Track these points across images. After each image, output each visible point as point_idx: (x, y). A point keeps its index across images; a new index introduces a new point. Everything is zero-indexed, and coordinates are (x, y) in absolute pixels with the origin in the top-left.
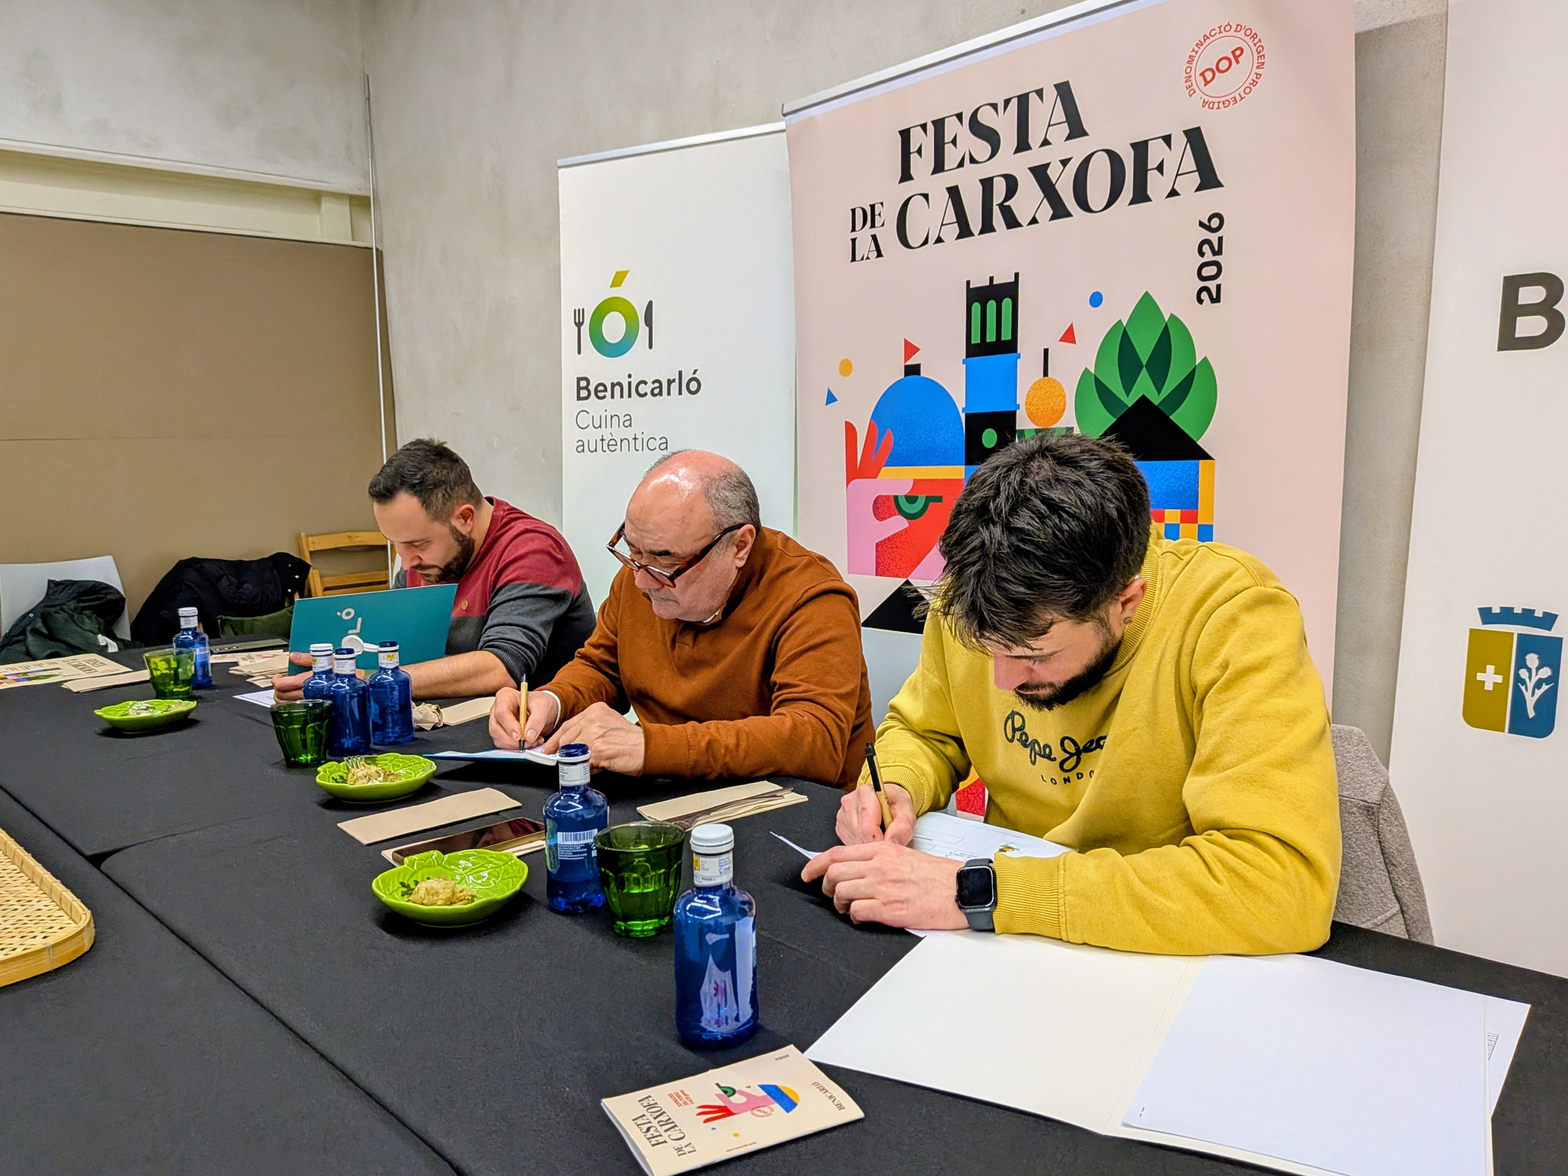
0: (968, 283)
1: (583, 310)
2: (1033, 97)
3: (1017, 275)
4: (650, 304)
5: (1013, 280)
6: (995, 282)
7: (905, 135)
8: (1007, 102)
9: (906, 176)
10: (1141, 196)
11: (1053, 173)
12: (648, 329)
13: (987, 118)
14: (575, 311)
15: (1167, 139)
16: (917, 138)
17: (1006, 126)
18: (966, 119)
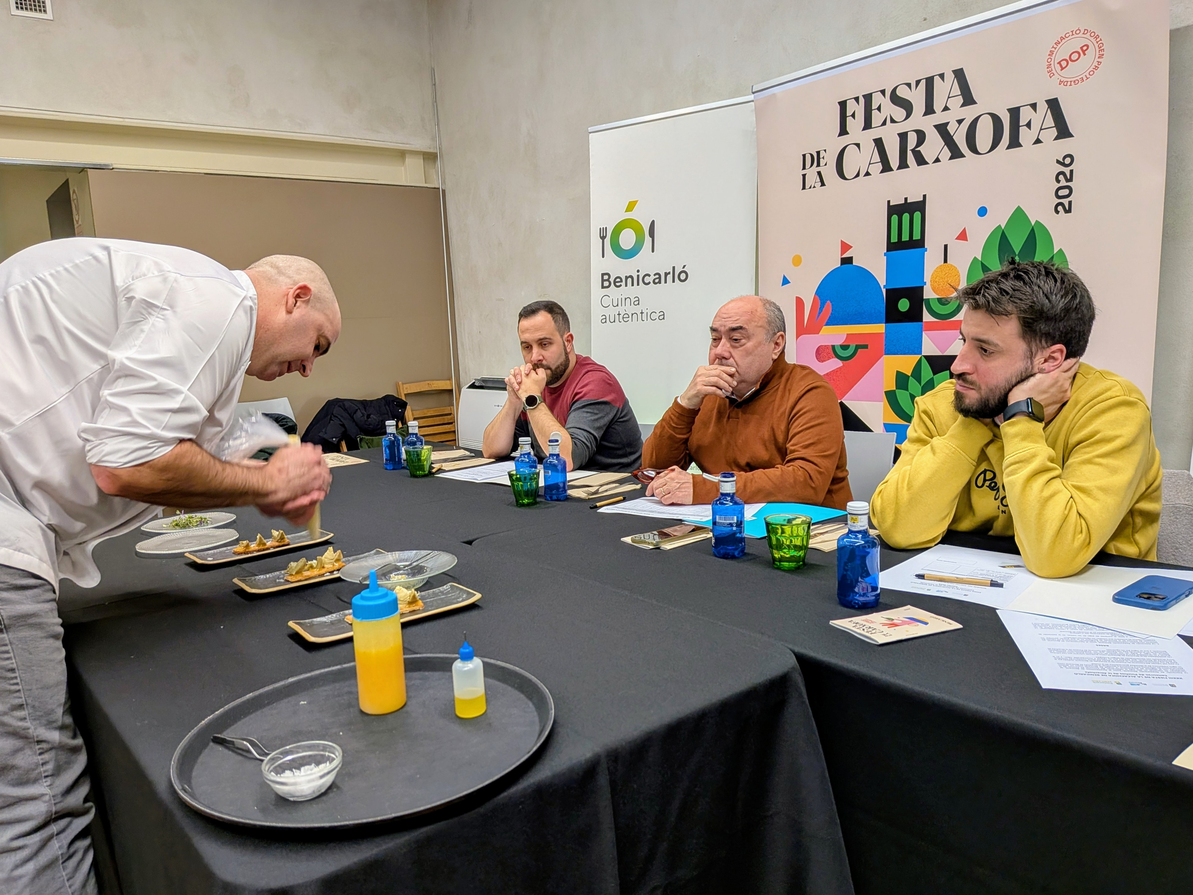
0: (889, 202)
1: (606, 228)
2: (937, 80)
3: (925, 196)
4: (653, 223)
5: (922, 199)
6: (909, 201)
7: (843, 105)
8: (918, 82)
9: (843, 131)
10: (1015, 143)
11: (951, 129)
12: (651, 239)
13: (903, 93)
14: (600, 229)
15: (1034, 106)
16: (852, 106)
17: (917, 98)
18: (888, 94)
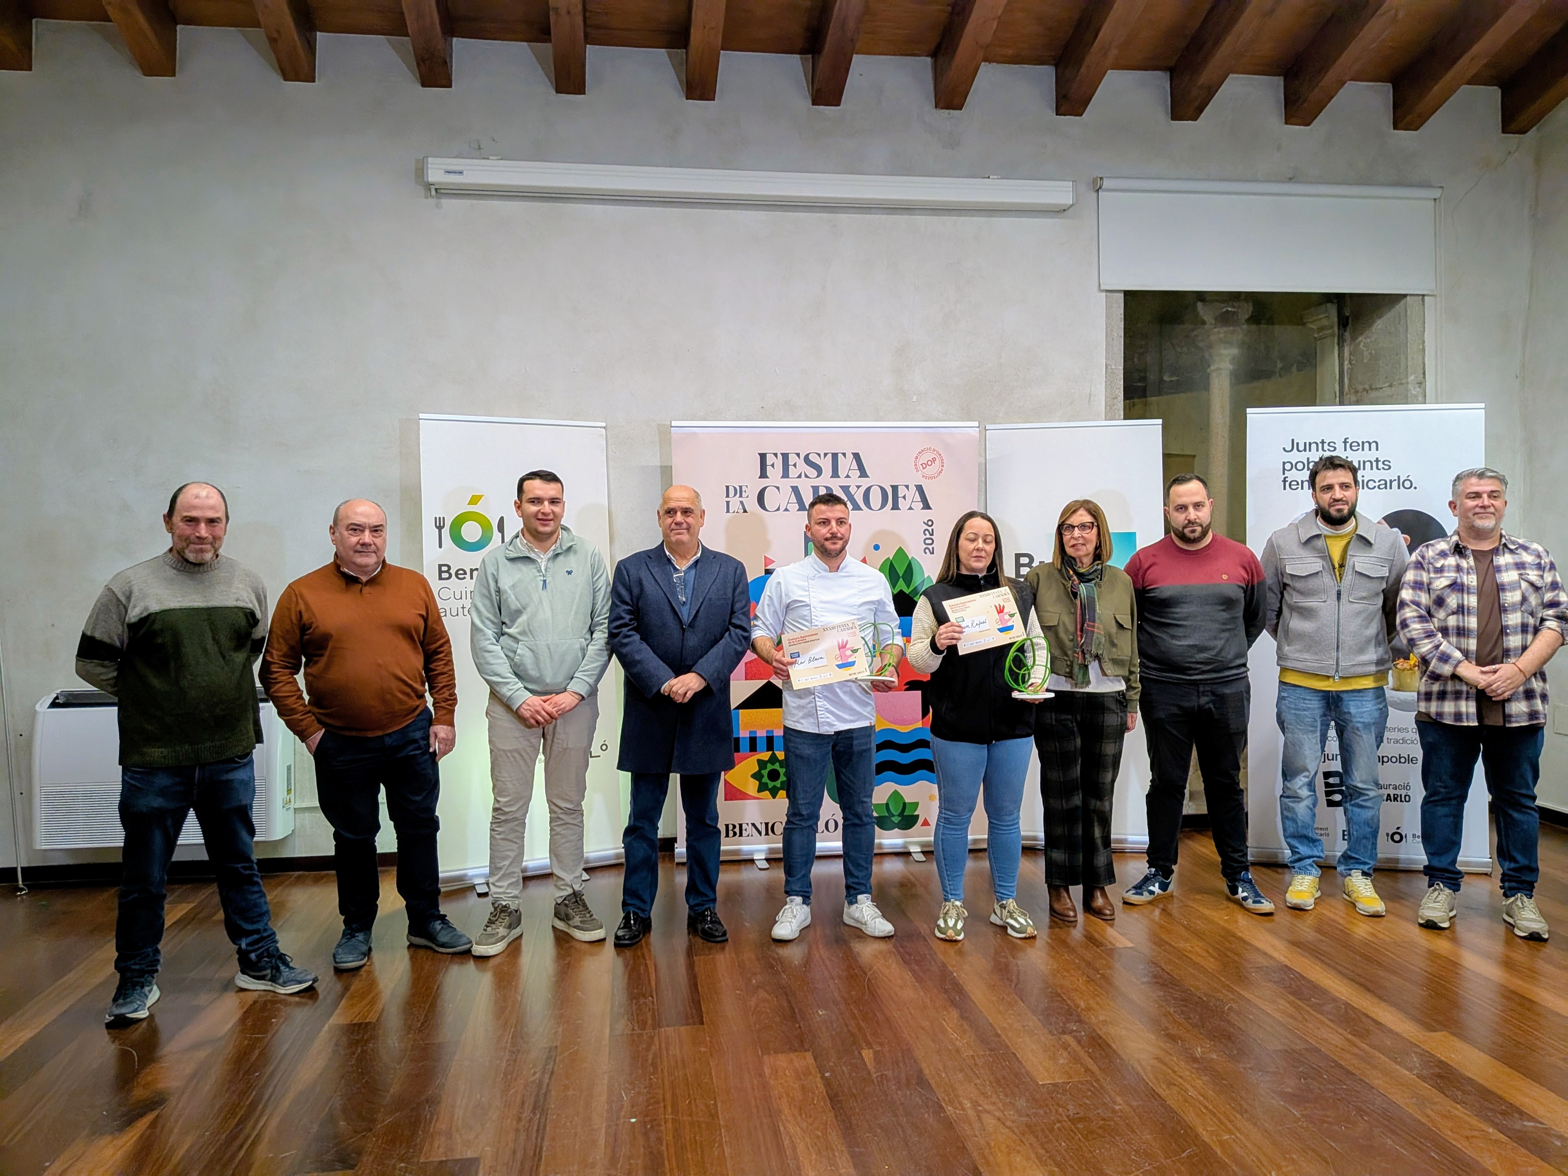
1: (444, 518)
2: (840, 456)
4: (502, 519)
7: (763, 456)
8: (826, 455)
9: (763, 475)
10: (895, 507)
11: (853, 490)
12: (500, 534)
13: (813, 458)
14: (436, 518)
15: (907, 487)
16: (770, 459)
17: (826, 465)
18: (802, 457)
